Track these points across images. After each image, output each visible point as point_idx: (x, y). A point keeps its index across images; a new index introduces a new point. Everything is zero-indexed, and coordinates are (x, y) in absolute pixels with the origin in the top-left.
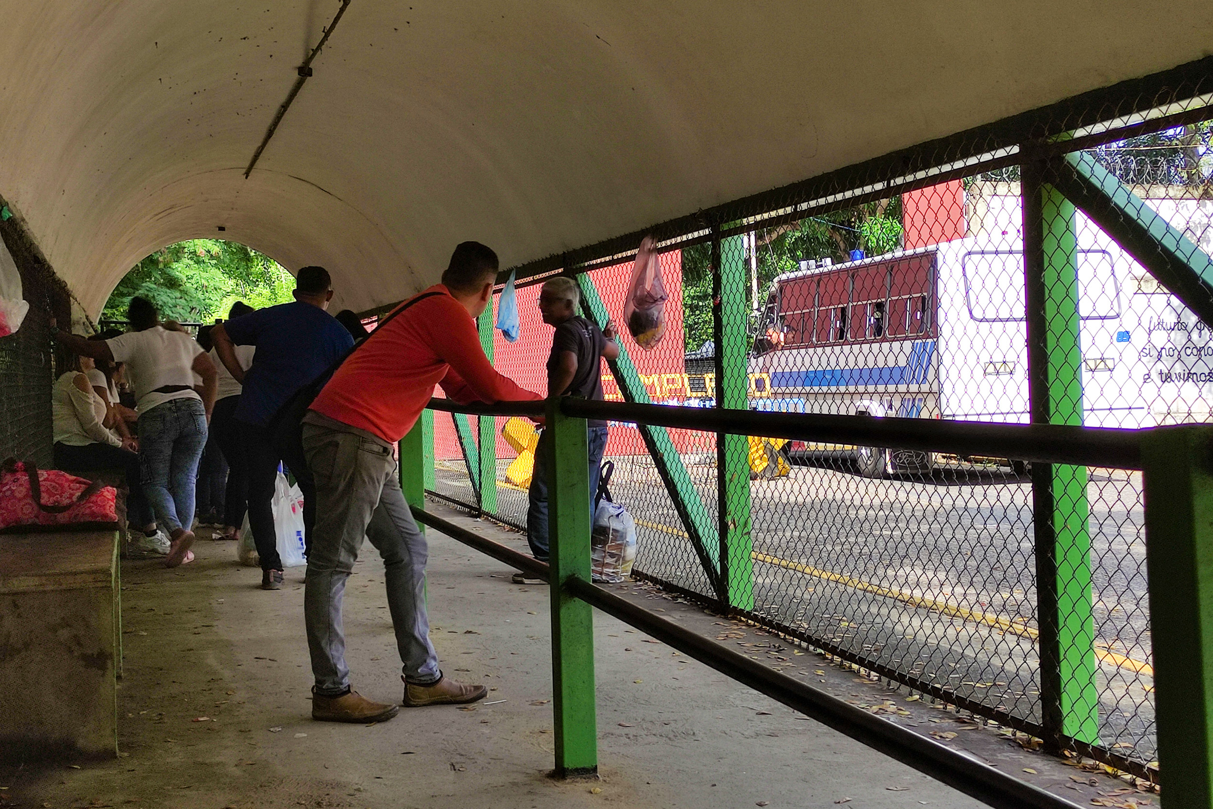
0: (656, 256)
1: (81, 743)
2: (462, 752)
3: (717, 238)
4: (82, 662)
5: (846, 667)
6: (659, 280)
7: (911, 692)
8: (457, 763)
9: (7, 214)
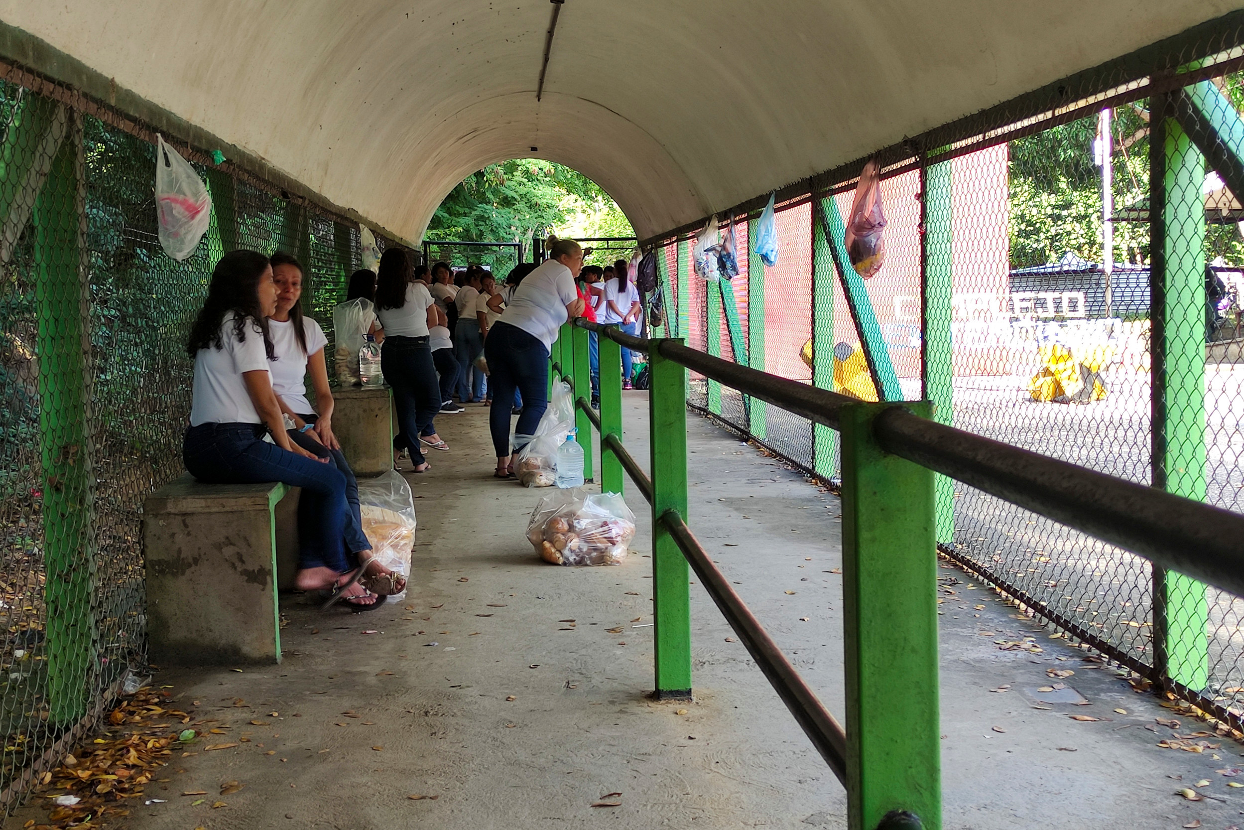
0: (878, 183)
1: (246, 649)
2: (584, 671)
3: (923, 166)
4: (244, 577)
5: (1009, 603)
6: (878, 206)
7: (1056, 629)
8: (573, 681)
9: (220, 158)
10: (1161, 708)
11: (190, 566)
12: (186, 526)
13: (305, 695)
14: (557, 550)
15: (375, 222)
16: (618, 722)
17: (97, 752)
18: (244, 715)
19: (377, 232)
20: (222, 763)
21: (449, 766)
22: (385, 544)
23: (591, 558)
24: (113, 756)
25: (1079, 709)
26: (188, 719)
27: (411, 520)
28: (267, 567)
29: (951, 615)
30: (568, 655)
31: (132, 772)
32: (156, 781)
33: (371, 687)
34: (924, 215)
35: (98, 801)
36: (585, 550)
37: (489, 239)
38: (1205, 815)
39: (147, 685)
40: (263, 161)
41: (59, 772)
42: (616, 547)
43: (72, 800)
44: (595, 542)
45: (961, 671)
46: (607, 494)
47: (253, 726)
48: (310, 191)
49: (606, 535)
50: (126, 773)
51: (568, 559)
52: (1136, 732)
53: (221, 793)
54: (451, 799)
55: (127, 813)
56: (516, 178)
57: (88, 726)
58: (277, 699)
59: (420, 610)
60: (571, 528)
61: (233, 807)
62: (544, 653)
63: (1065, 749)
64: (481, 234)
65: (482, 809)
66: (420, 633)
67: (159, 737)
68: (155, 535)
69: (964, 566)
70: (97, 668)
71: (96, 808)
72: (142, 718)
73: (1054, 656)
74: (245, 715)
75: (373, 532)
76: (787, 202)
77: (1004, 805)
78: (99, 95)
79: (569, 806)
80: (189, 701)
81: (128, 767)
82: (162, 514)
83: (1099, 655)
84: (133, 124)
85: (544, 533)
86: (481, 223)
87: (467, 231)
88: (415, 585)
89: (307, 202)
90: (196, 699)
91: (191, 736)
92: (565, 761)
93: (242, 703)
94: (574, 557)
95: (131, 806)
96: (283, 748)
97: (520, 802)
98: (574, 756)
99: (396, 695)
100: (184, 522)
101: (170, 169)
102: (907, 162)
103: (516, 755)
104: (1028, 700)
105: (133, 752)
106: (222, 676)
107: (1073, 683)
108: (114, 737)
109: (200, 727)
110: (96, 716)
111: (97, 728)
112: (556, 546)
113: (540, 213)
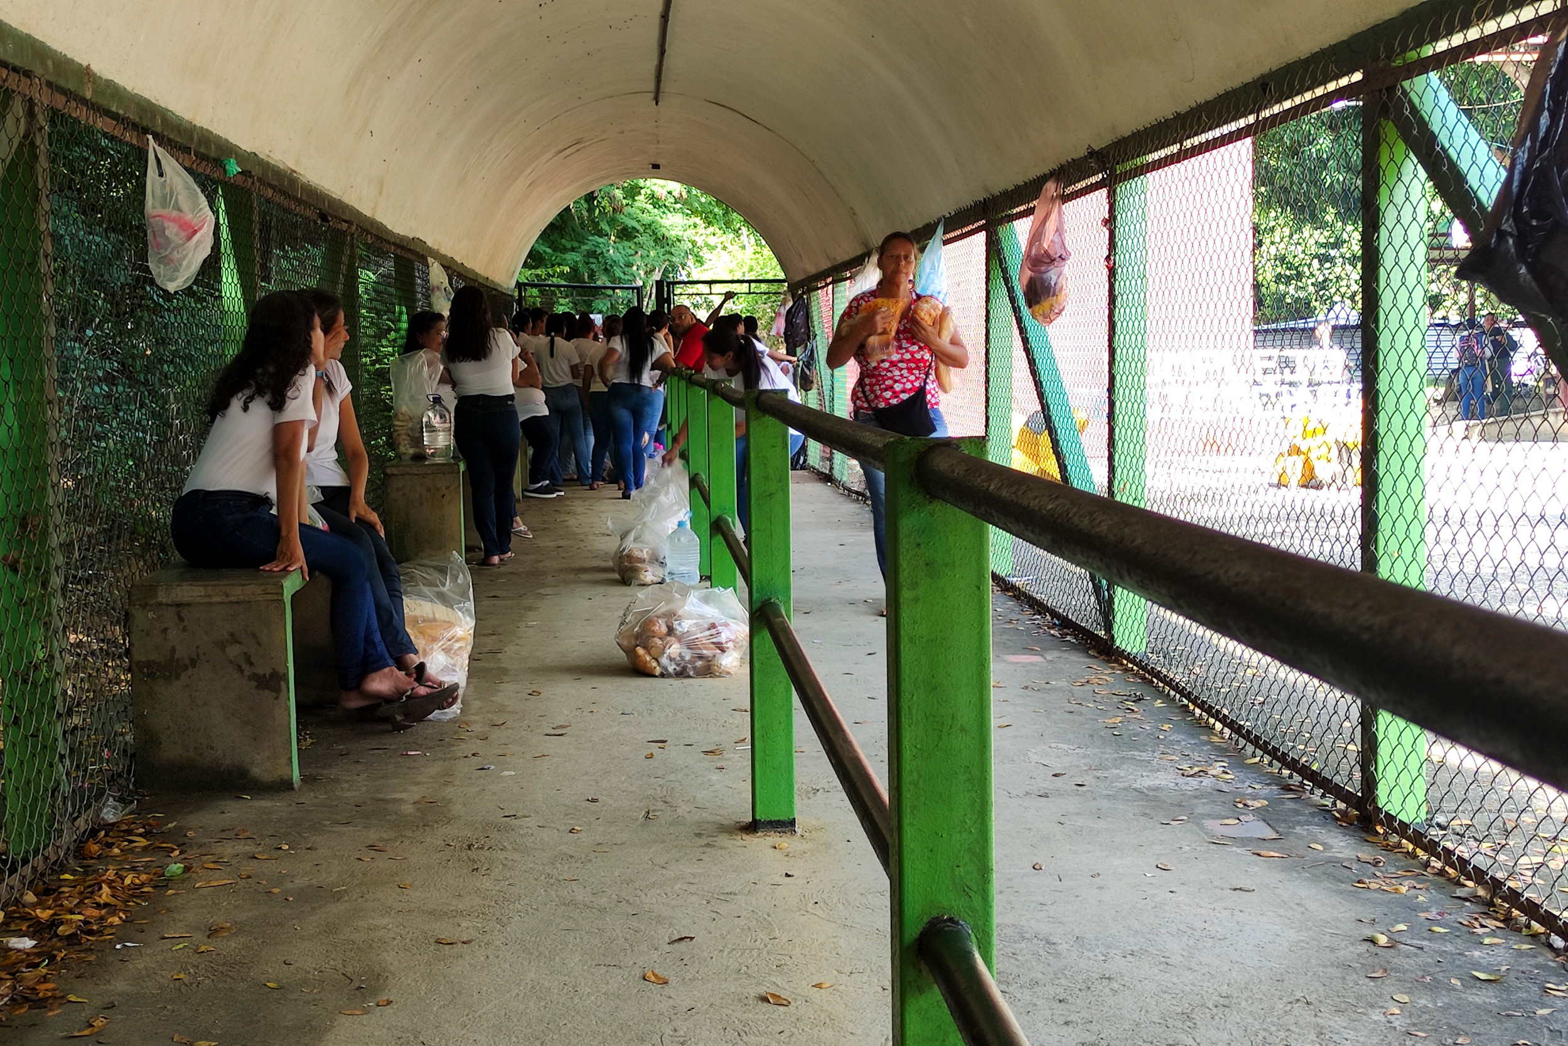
0: (1060, 206)
1: (255, 771)
2: (669, 799)
3: (1111, 184)
4: (252, 682)
5: (1202, 722)
6: (1060, 235)
7: (1254, 752)
8: (654, 811)
9: (233, 168)
10: (1366, 844)
11: (186, 668)
12: (181, 619)
13: (325, 826)
14: (654, 658)
15: (450, 255)
16: (703, 857)
17: (62, 889)
18: (247, 848)
19: (451, 268)
20: (214, 903)
21: (489, 906)
22: (435, 647)
23: (694, 668)
24: (81, 893)
25: (1267, 844)
26: (177, 852)
27: (468, 619)
28: (282, 671)
29: (1130, 736)
30: (652, 780)
31: (103, 912)
32: (131, 922)
33: (406, 816)
34: (1112, 245)
35: (59, 944)
36: (687, 658)
37: (602, 280)
38: (1396, 963)
39: (131, 813)
40: (295, 175)
41: (14, 912)
42: (725, 654)
43: (27, 943)
44: (700, 649)
45: (1130, 800)
46: (716, 590)
47: (255, 861)
48: (359, 213)
49: (714, 640)
50: (96, 913)
51: (666, 669)
52: (1331, 870)
53: (209, 937)
54: (487, 944)
55: (92, 958)
56: (637, 204)
57: (53, 858)
58: (289, 830)
59: (477, 728)
60: (671, 631)
61: (221, 952)
62: (623, 779)
63: (1240, 889)
64: (592, 275)
65: (524, 955)
66: (473, 755)
67: (139, 873)
68: (143, 631)
69: (1154, 680)
70: (66, 788)
71: (55, 952)
72: (122, 851)
73: (1247, 784)
74: (249, 848)
75: (421, 633)
76: (958, 232)
77: (1155, 952)
78: (71, 86)
79: (629, 951)
80: (181, 831)
81: (99, 906)
82: (151, 605)
83: (1302, 782)
84: (115, 123)
85: (637, 636)
86: (592, 260)
87: (575, 269)
88: (475, 699)
89: (354, 228)
90: (191, 829)
91: (179, 871)
92: (631, 901)
93: (246, 834)
94: (674, 666)
95: (99, 951)
96: (290, 886)
97: (570, 946)
98: (644, 896)
99: (436, 826)
100: (178, 614)
101: (163, 179)
102: (1093, 180)
103: (572, 894)
104: (1206, 834)
105: (105, 889)
106: (224, 803)
107: (1264, 815)
108: (86, 873)
109: (192, 861)
110: (65, 847)
111: (65, 862)
112: (652, 652)
113: (667, 248)
